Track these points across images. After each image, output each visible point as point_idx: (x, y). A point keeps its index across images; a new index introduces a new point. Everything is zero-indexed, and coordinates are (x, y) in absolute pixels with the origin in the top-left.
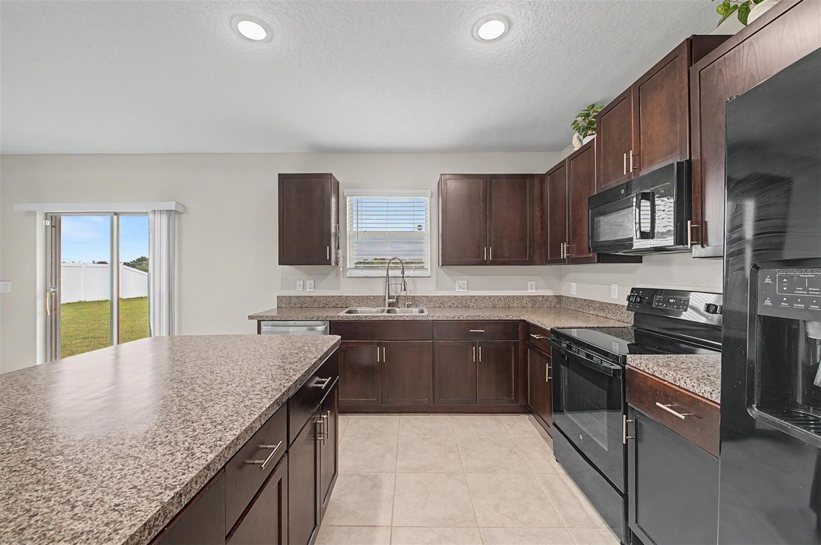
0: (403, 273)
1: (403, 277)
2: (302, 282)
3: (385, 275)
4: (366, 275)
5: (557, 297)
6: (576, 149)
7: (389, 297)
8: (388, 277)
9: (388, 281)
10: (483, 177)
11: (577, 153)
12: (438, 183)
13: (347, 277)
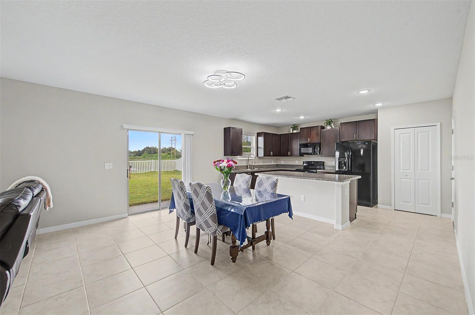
4: (242, 159)
5: (277, 164)
6: (291, 132)
7: (249, 166)
8: (248, 160)
9: (248, 161)
10: (270, 133)
11: (293, 133)
12: (257, 133)
13: (238, 160)
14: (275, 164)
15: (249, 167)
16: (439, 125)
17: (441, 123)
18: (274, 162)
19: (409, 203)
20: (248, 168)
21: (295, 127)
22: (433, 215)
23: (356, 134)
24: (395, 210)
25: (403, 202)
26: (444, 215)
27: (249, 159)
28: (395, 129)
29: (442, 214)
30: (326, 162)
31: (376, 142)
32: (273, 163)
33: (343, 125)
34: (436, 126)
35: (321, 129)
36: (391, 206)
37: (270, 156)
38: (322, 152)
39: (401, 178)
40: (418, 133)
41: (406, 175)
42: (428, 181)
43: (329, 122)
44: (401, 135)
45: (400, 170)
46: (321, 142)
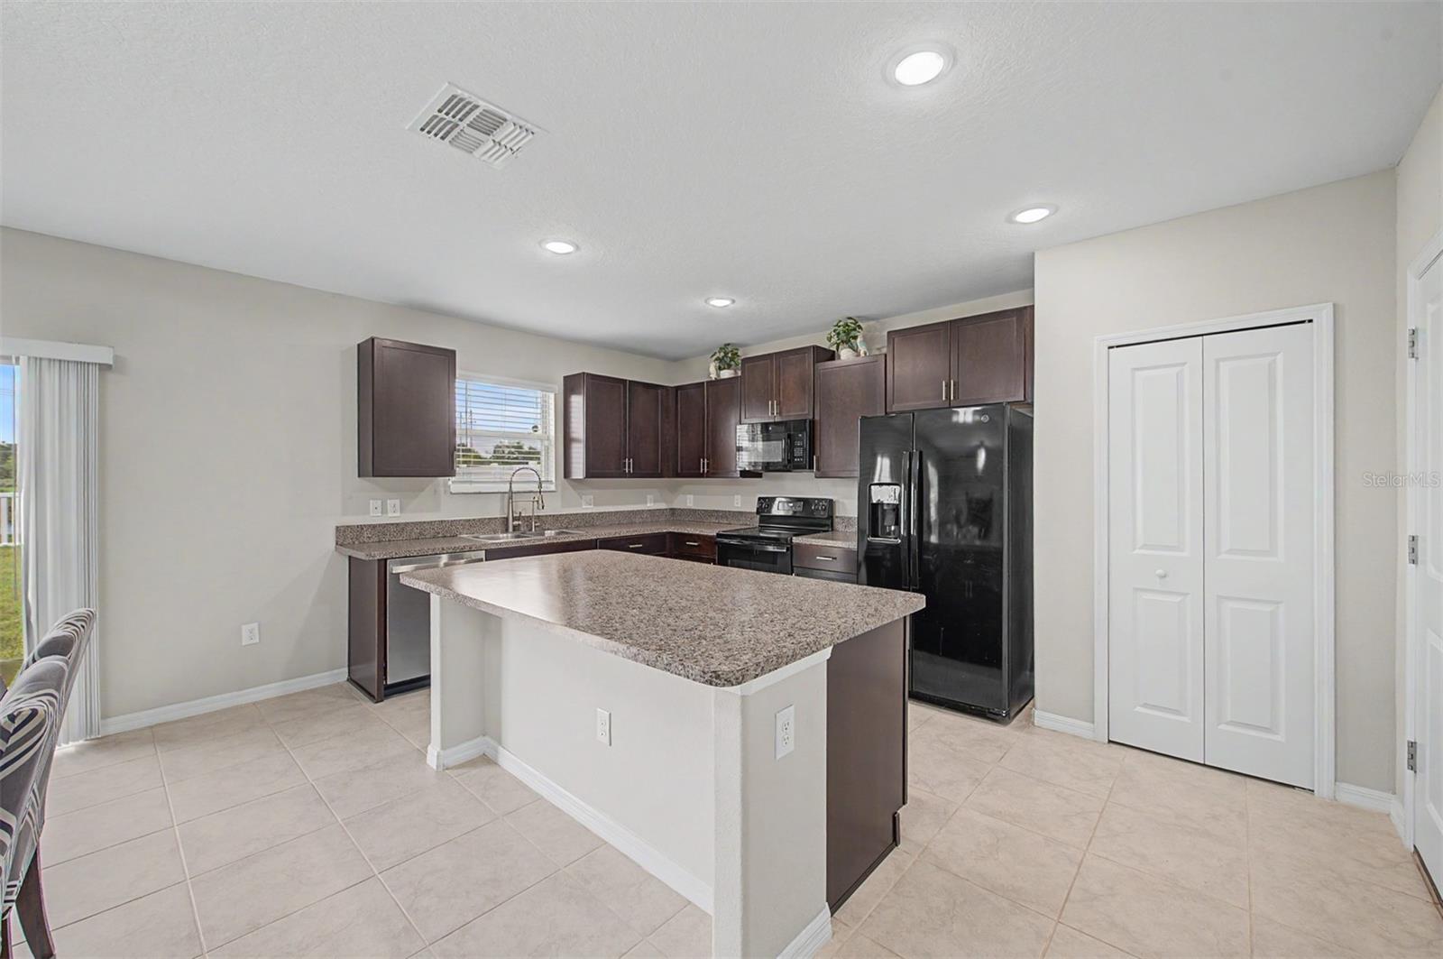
0: (540, 487)
1: (540, 492)
2: (379, 502)
3: (507, 490)
4: (477, 491)
5: (671, 509)
6: (713, 376)
7: (514, 519)
8: (511, 492)
9: (511, 498)
10: (624, 381)
11: (718, 382)
12: (565, 378)
13: (451, 493)
14: (663, 506)
15: (514, 527)
16: (1324, 317)
17: (1334, 305)
18: (655, 502)
19: (1177, 712)
20: (511, 529)
21: (727, 356)
22: (1293, 787)
23: (948, 378)
24: (1110, 741)
25: (1145, 705)
26: (1351, 794)
27: (514, 490)
28: (1110, 348)
29: (1337, 783)
30: (841, 500)
31: (1029, 415)
32: (650, 506)
33: (896, 340)
34: (1307, 324)
35: (817, 360)
36: (1093, 722)
37: (623, 475)
38: (817, 461)
39: (1136, 590)
40: (1218, 361)
41: (1160, 572)
42: (1268, 608)
43: (848, 332)
44: (1137, 373)
45: (1134, 549)
46: (817, 418)
